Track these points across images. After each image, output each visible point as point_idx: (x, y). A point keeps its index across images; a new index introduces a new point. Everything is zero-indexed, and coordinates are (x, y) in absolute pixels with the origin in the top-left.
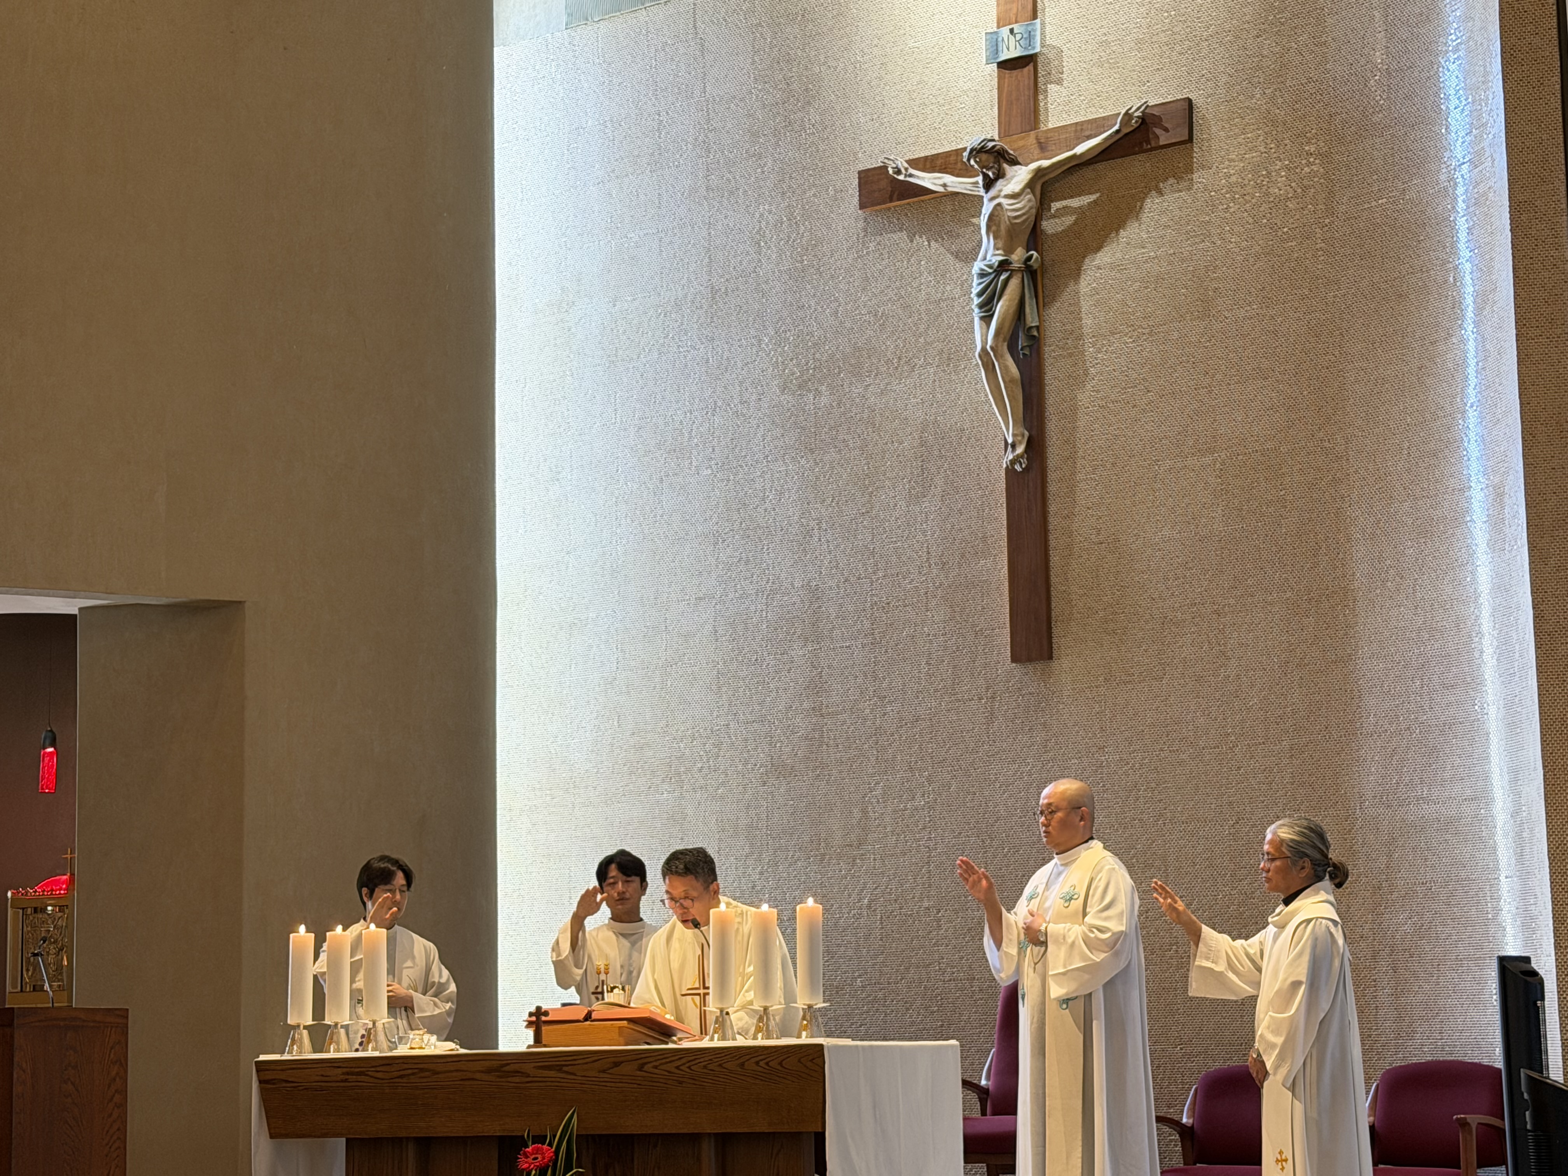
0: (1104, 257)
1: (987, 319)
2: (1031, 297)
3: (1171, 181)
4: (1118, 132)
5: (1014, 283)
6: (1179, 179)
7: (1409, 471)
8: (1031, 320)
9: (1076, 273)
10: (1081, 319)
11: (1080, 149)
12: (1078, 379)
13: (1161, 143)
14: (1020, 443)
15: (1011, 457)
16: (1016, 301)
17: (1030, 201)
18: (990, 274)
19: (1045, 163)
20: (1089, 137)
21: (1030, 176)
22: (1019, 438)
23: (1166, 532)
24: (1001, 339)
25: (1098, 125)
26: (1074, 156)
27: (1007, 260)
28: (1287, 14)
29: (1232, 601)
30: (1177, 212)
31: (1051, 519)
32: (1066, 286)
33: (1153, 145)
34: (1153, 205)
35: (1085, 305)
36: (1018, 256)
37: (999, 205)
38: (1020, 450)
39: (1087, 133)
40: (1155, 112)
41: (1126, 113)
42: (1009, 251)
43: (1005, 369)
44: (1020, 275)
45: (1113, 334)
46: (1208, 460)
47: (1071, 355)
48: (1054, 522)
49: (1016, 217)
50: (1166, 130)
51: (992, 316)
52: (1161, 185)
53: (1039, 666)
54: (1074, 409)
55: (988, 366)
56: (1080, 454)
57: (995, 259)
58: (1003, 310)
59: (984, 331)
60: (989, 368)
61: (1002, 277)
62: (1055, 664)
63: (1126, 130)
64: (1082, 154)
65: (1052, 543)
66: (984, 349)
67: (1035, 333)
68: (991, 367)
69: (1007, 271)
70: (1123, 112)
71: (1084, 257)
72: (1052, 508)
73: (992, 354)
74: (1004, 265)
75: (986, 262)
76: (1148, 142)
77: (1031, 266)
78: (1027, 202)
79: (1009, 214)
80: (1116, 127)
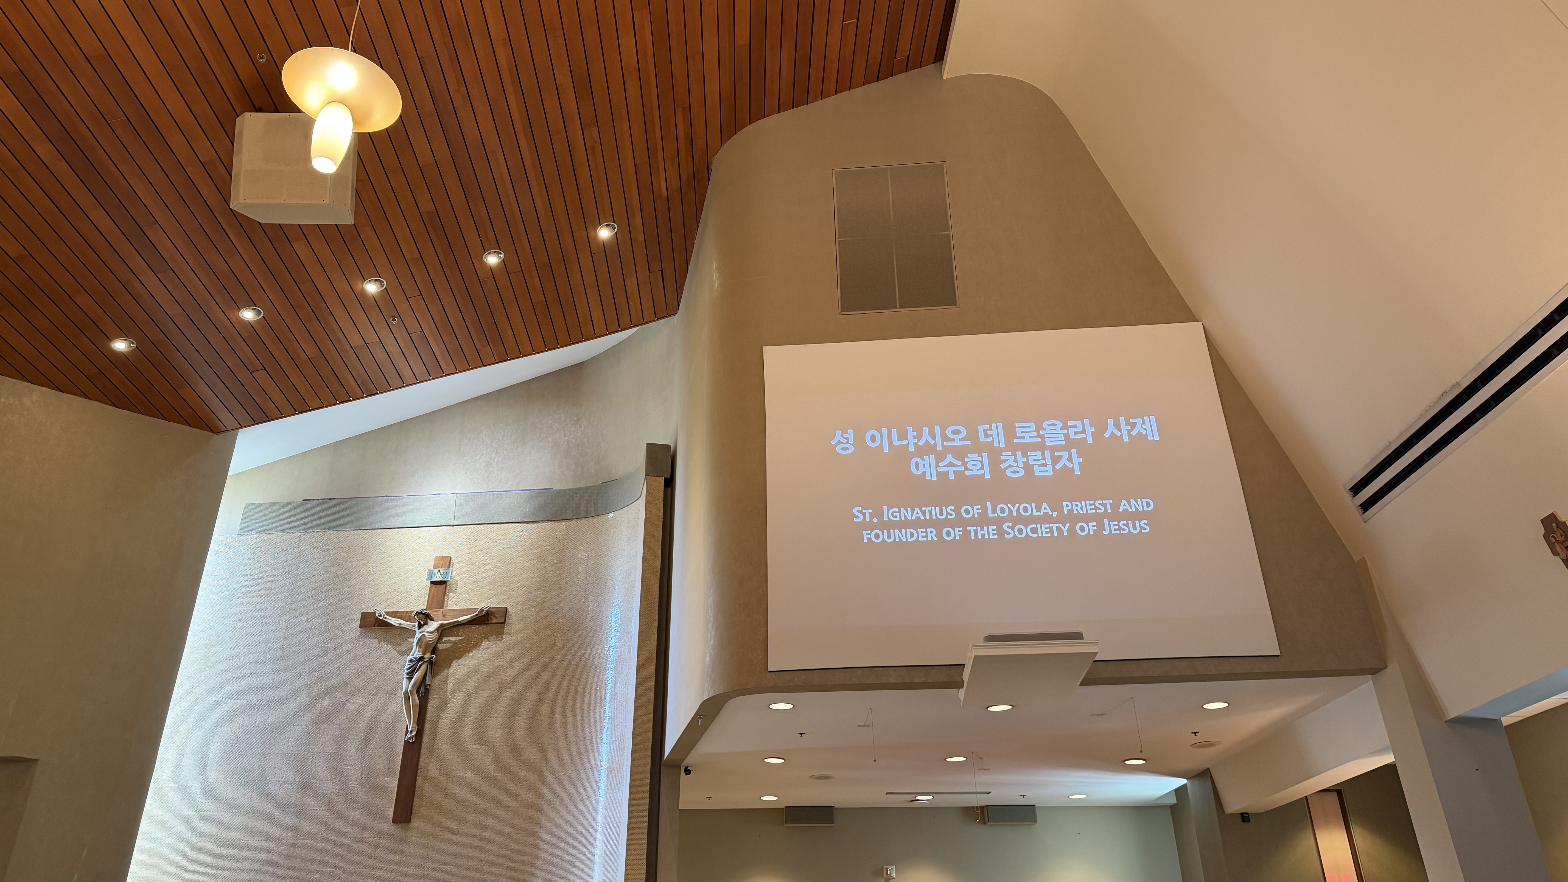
0: (461, 662)
1: (410, 679)
2: (429, 673)
3: (494, 636)
4: (477, 615)
5: (424, 666)
6: (497, 636)
7: (571, 759)
8: (428, 682)
9: (449, 666)
10: (447, 684)
11: (460, 619)
12: (443, 708)
13: (493, 622)
14: (414, 731)
15: (409, 736)
16: (424, 673)
17: (436, 635)
18: (415, 661)
19: (445, 622)
20: (464, 615)
21: (438, 626)
22: (414, 729)
23: (469, 774)
24: (414, 688)
25: (468, 611)
26: (458, 621)
27: (423, 657)
28: (548, 584)
29: (492, 805)
30: (495, 649)
31: (420, 764)
32: (444, 670)
33: (490, 622)
34: (485, 644)
35: (451, 679)
36: (427, 656)
37: (424, 635)
38: (414, 733)
39: (464, 613)
40: (493, 610)
41: (481, 609)
42: (424, 653)
43: (414, 700)
44: (427, 663)
45: (460, 692)
46: (491, 746)
47: (440, 698)
48: (421, 765)
49: (430, 641)
50: (496, 617)
51: (412, 678)
52: (490, 637)
53: (404, 825)
54: (438, 720)
55: (406, 697)
56: (438, 738)
57: (418, 655)
58: (418, 676)
59: (408, 683)
60: (407, 699)
61: (420, 663)
62: (411, 825)
63: (480, 615)
64: (461, 621)
65: (419, 773)
66: (406, 691)
67: (428, 687)
68: (407, 698)
69: (422, 661)
70: (481, 608)
71: (453, 660)
72: (422, 759)
73: (409, 693)
74: (421, 659)
75: (414, 656)
76: (488, 620)
77: (432, 661)
78: (435, 636)
79: (427, 639)
80: (476, 613)
